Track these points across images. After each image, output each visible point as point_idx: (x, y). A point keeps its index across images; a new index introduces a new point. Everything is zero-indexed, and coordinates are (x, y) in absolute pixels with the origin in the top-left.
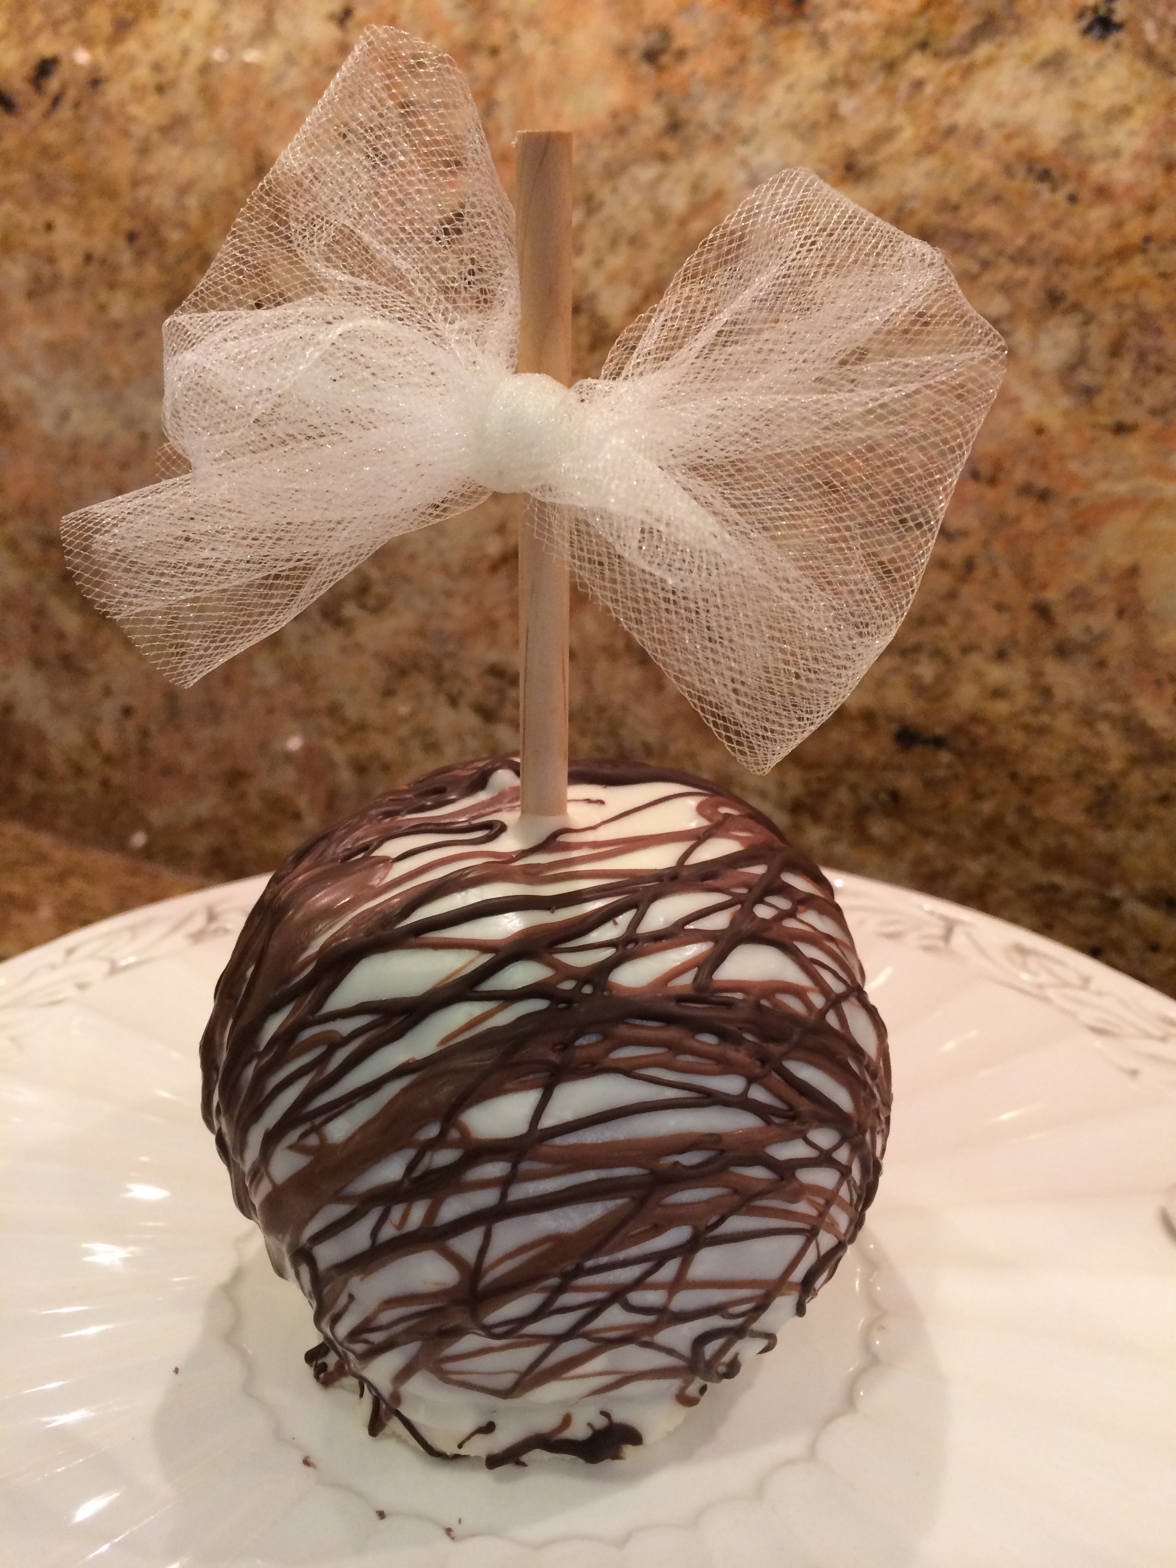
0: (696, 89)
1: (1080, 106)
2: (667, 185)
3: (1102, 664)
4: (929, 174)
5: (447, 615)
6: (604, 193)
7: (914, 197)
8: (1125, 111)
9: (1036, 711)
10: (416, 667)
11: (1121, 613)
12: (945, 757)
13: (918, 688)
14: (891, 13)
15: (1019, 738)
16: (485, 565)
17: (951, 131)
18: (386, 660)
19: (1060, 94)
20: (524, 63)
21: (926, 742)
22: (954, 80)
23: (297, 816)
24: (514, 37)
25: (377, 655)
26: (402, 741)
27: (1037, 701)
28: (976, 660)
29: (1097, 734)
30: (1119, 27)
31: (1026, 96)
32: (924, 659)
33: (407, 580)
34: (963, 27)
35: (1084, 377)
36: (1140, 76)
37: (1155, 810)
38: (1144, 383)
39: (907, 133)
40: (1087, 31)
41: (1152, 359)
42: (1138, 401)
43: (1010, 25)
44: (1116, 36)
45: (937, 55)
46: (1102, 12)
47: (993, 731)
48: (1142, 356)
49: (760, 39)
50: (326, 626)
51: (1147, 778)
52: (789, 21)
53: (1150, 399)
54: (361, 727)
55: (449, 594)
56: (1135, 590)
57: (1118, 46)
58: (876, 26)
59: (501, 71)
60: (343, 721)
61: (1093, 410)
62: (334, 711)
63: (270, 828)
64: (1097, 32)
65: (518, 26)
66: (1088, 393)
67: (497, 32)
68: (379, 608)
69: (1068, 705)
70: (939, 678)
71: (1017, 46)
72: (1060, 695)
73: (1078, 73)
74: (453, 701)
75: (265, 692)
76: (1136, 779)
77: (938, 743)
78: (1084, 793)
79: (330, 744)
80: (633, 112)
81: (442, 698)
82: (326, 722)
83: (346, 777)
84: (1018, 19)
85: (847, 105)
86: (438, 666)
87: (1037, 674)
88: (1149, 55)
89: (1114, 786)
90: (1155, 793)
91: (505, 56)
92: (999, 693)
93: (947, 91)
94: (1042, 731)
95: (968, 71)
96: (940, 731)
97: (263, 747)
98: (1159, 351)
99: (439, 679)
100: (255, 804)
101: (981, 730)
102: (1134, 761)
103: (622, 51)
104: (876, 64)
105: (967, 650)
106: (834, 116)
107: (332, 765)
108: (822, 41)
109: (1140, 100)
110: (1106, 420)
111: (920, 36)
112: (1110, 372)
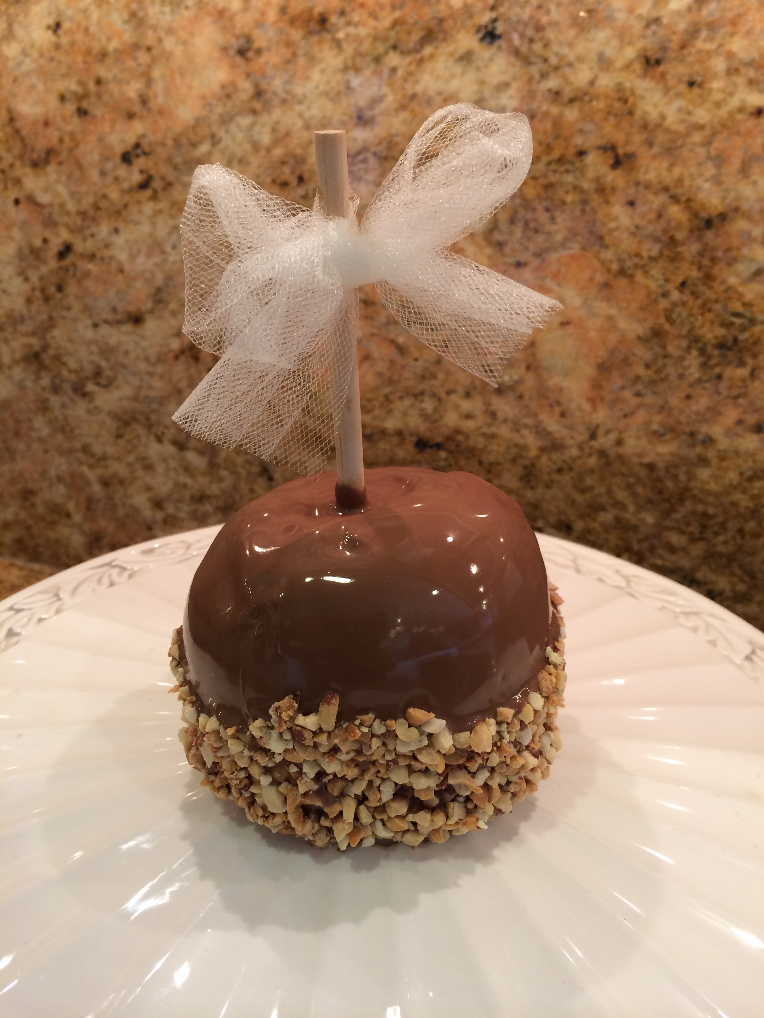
0: (270, 71)
1: (482, 82)
2: (257, 128)
3: (521, 397)
4: (404, 122)
5: (150, 387)
6: (222, 133)
7: (397, 135)
8: (506, 85)
9: (489, 425)
10: (135, 419)
11: (528, 368)
12: (443, 454)
13: (425, 416)
14: (375, 28)
15: (480, 442)
16: (171, 355)
17: (414, 97)
18: (115, 416)
19: (471, 76)
20: (168, 56)
21: (431, 447)
22: (413, 67)
23: (68, 515)
24: (160, 40)
25: (109, 413)
26: (129, 465)
27: (489, 420)
28: (454, 398)
29: (523, 437)
30: (499, 37)
31: (453, 76)
32: (426, 399)
33: (124, 367)
34: (415, 37)
35: (497, 236)
36: (514, 65)
37: (556, 477)
38: (529, 239)
39: (390, 98)
40: (483, 39)
41: (532, 225)
42: (526, 249)
43: (441, 36)
44: (498, 43)
45: (402, 53)
46: (490, 28)
47: (467, 437)
48: (526, 224)
49: (303, 43)
50: (76, 398)
51: (550, 459)
52: (319, 33)
53: (532, 247)
54: (104, 458)
55: (150, 374)
56: (534, 355)
57: (499, 48)
58: (368, 36)
59: (154, 59)
60: (93, 455)
61: (503, 255)
62: (86, 449)
63: (53, 524)
64: (488, 40)
65: (162, 34)
66: (500, 245)
67: (150, 38)
68: (108, 385)
69: (505, 421)
70: (436, 410)
71: (446, 48)
72: (501, 416)
73: (480, 63)
74: (159, 440)
75: (41, 440)
76: (544, 459)
77: (438, 446)
78: (518, 470)
79: (85, 469)
80: (233, 84)
81: (152, 438)
82: (80, 455)
83: (97, 488)
84: (445, 32)
85: (355, 82)
86: (148, 419)
87: (488, 404)
88: (517, 53)
89: (533, 465)
90: (555, 467)
91: (155, 52)
92: (468, 416)
93: (410, 74)
94: (493, 436)
95: (421, 62)
96: (439, 440)
97: (43, 474)
98: (536, 220)
99: (149, 426)
100: (41, 510)
101: (460, 438)
102: (543, 450)
103: (225, 49)
104: (369, 58)
105: (449, 393)
106: (349, 88)
107: (88, 483)
108: (338, 44)
109: (514, 78)
110: (511, 260)
111: (392, 42)
112: (511, 233)
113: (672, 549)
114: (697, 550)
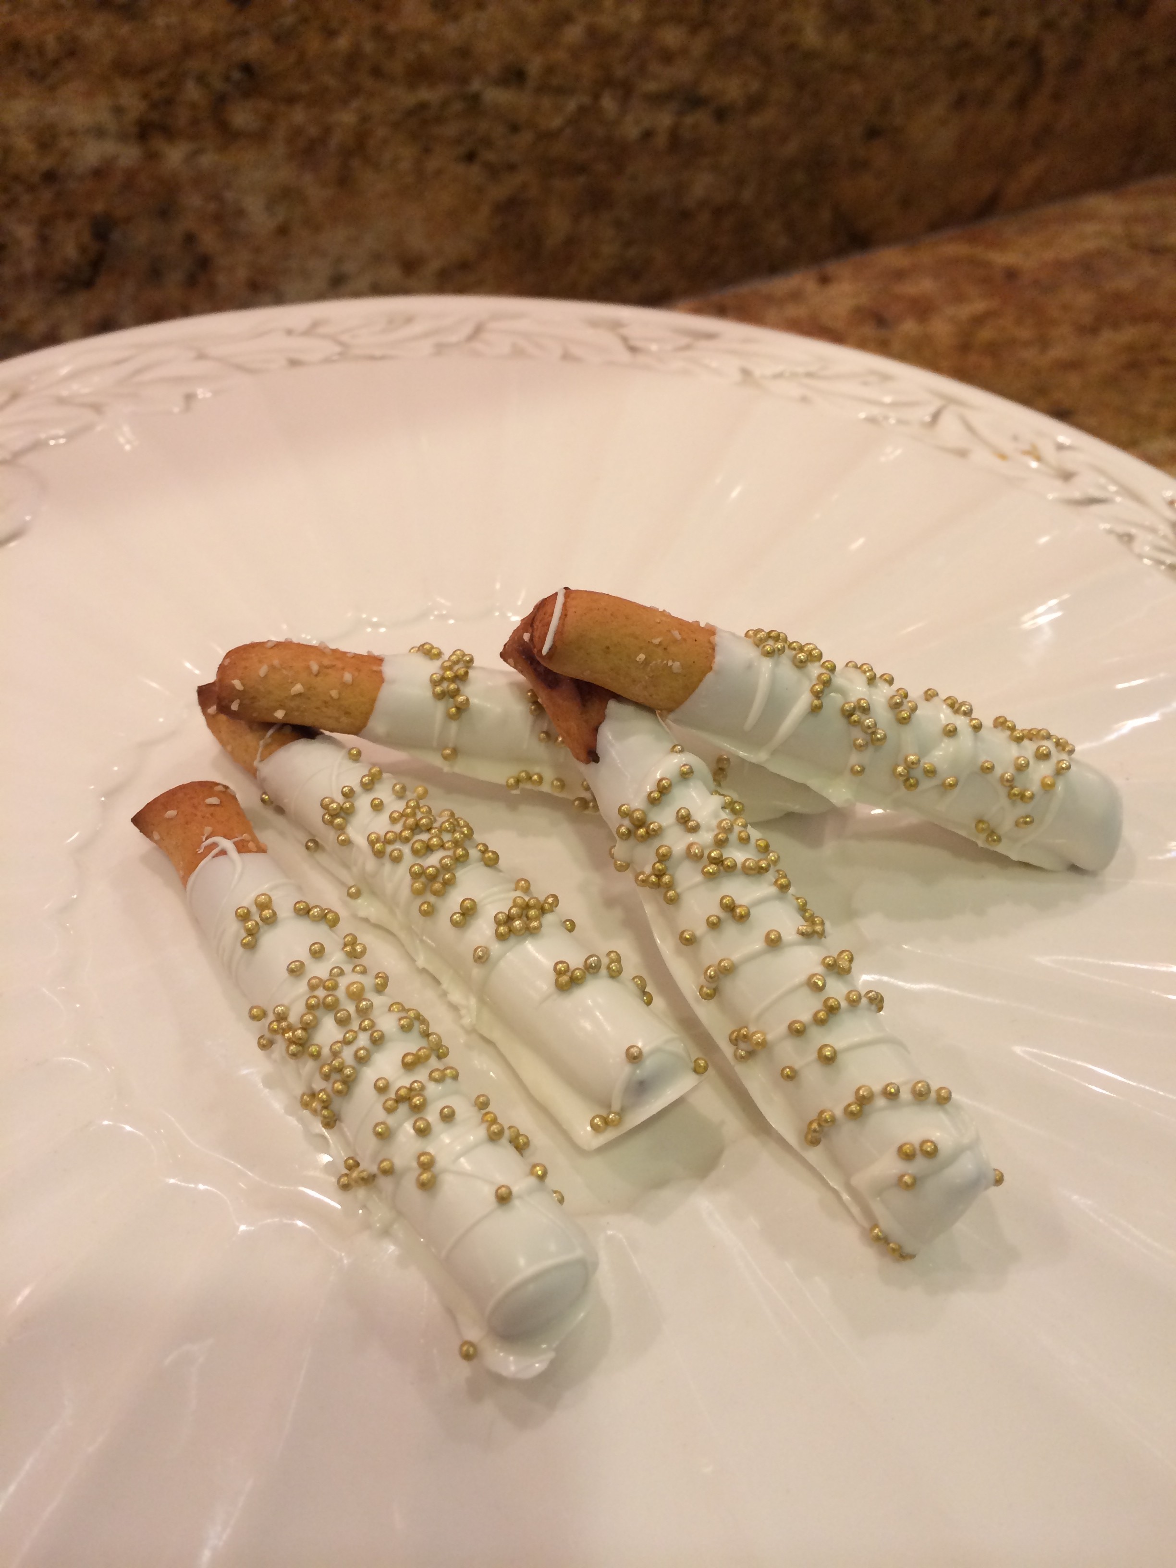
113: (668, 57)
114: (700, 45)
